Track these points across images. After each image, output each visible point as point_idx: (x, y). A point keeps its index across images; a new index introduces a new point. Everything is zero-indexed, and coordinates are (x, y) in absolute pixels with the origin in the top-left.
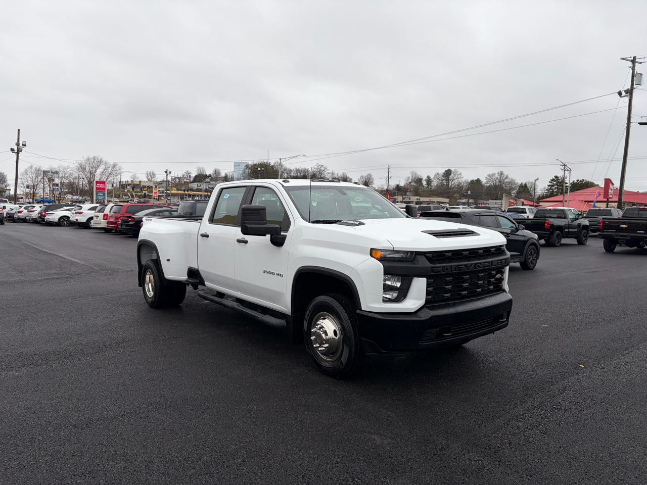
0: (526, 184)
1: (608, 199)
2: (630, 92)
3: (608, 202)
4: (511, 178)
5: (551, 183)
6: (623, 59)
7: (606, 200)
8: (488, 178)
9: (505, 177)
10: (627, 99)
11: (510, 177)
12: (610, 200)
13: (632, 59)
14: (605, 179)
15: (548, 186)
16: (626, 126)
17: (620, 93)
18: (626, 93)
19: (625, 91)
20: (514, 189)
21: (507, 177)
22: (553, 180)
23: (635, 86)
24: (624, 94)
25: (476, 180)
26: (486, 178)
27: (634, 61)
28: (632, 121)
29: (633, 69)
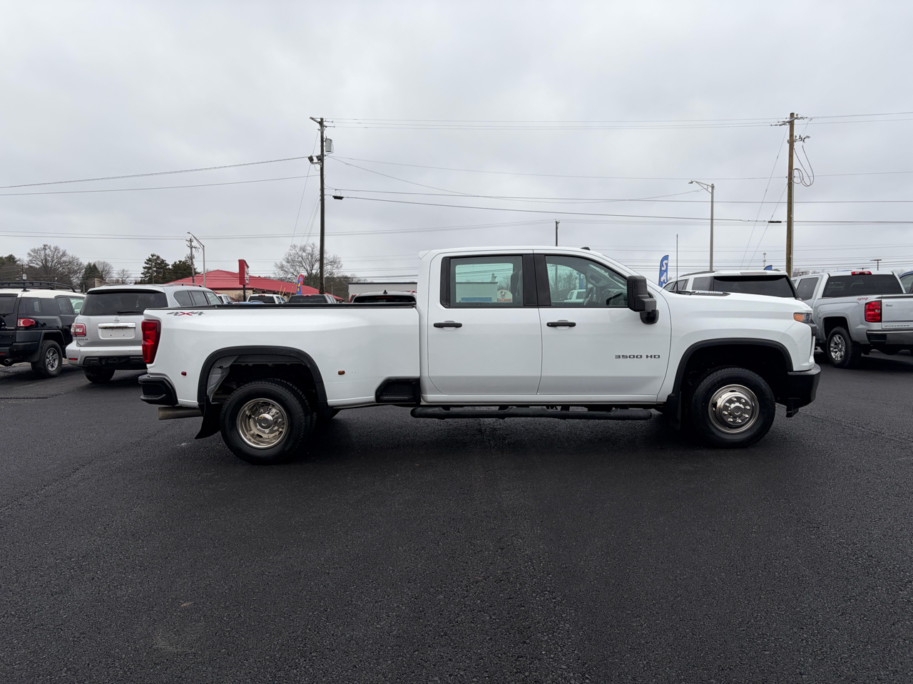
0: (94, 265)
1: (244, 285)
2: (321, 159)
3: (244, 289)
4: (71, 255)
5: (147, 264)
6: (312, 119)
7: (242, 286)
8: (32, 254)
9: (61, 253)
10: (318, 167)
11: (70, 253)
12: (246, 286)
13: (320, 120)
14: (240, 261)
15: (144, 268)
16: (320, 198)
17: (311, 159)
18: (319, 160)
19: (317, 157)
20: (75, 272)
21: (64, 254)
22: (149, 260)
23: (325, 153)
24: (315, 160)
25: (6, 258)
26: (29, 254)
27: (321, 123)
28: (325, 193)
29: (322, 133)
